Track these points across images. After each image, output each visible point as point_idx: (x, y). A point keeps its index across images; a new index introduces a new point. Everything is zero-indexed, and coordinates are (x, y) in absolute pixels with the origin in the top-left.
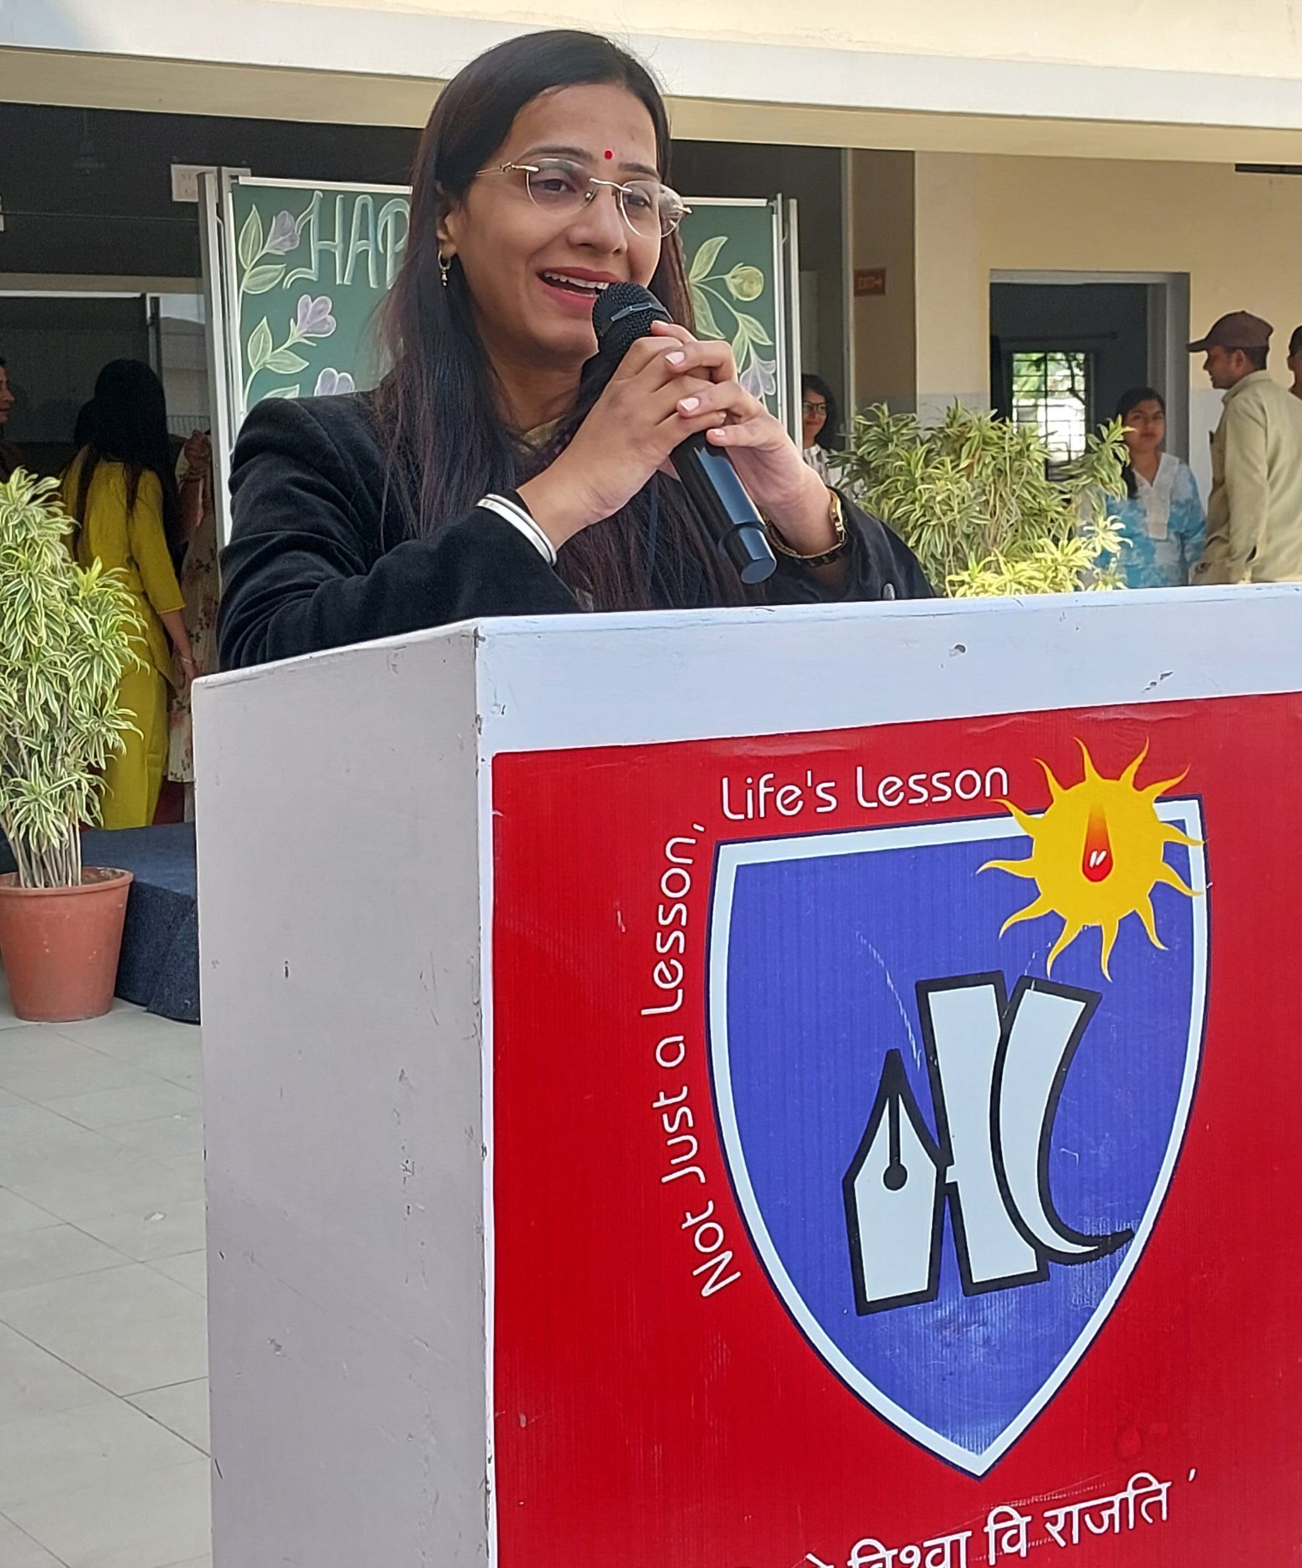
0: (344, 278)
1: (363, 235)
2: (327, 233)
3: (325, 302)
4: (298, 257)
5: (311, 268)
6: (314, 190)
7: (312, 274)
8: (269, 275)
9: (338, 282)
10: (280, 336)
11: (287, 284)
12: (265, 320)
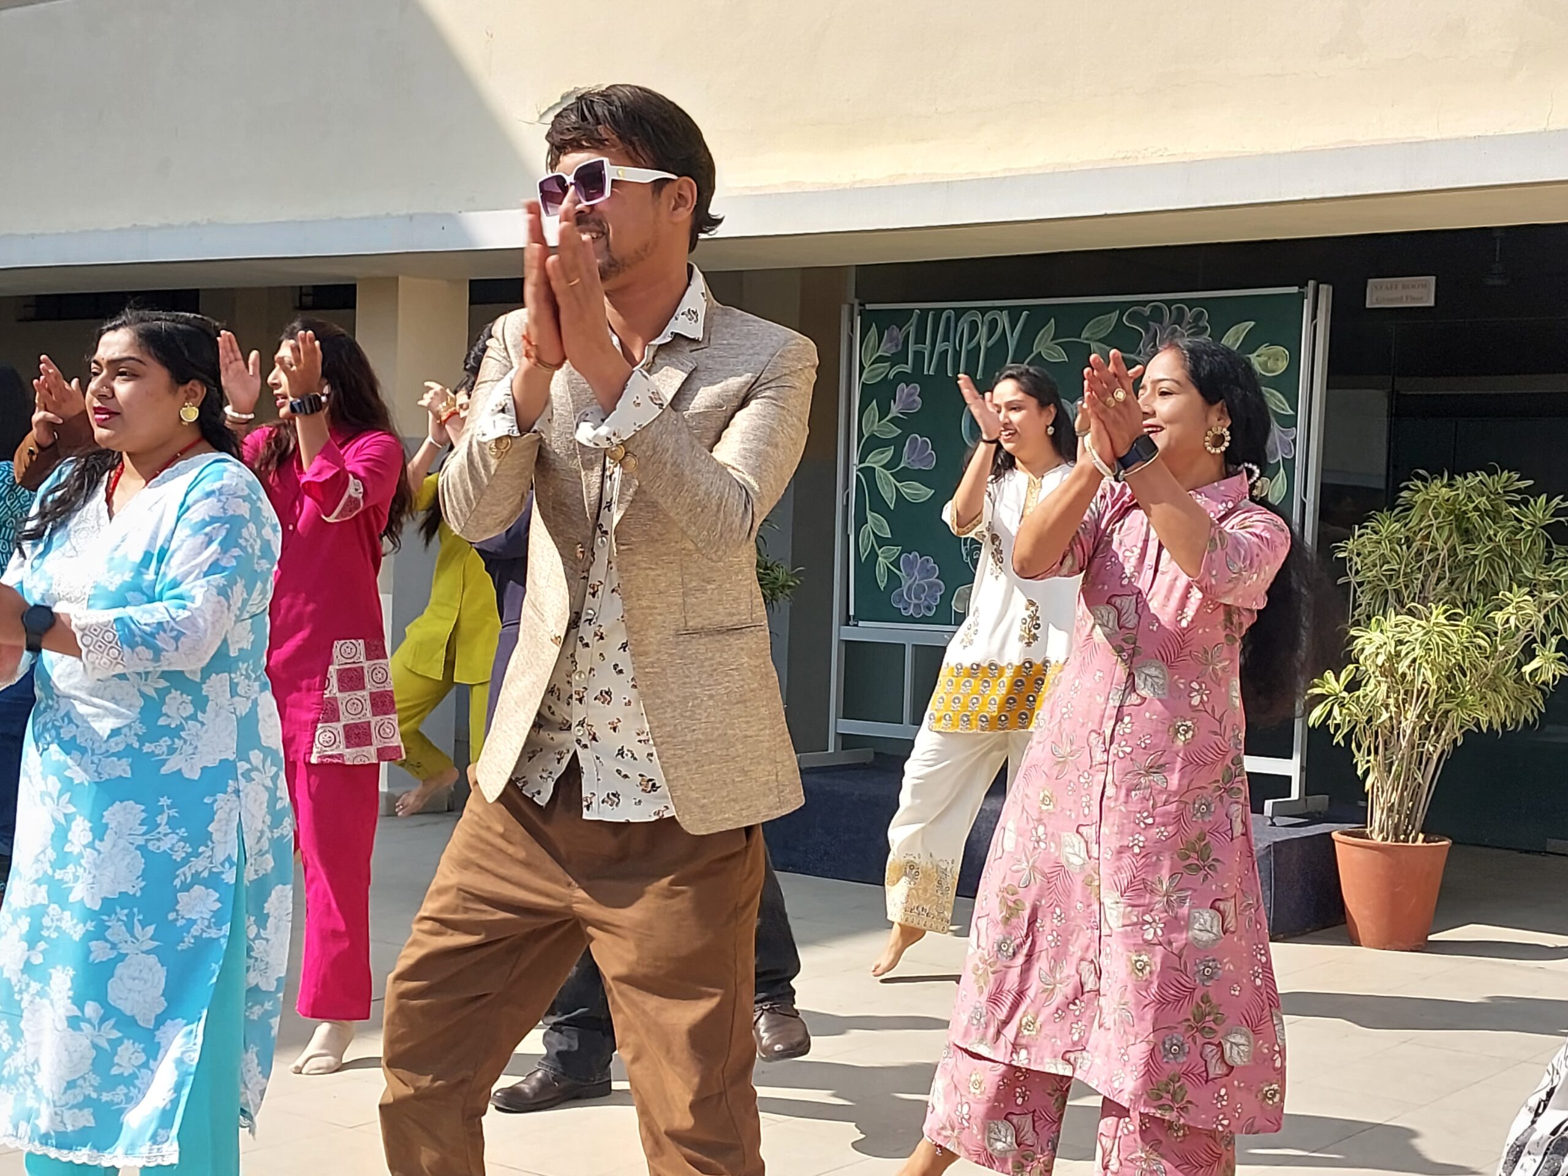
0: (929, 370)
1: (946, 339)
2: (920, 339)
3: (915, 388)
4: (899, 357)
5: (907, 364)
6: (913, 310)
7: (908, 368)
8: (882, 370)
9: (926, 372)
10: (884, 411)
11: (891, 376)
12: (875, 402)
